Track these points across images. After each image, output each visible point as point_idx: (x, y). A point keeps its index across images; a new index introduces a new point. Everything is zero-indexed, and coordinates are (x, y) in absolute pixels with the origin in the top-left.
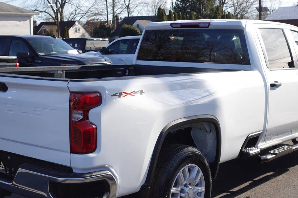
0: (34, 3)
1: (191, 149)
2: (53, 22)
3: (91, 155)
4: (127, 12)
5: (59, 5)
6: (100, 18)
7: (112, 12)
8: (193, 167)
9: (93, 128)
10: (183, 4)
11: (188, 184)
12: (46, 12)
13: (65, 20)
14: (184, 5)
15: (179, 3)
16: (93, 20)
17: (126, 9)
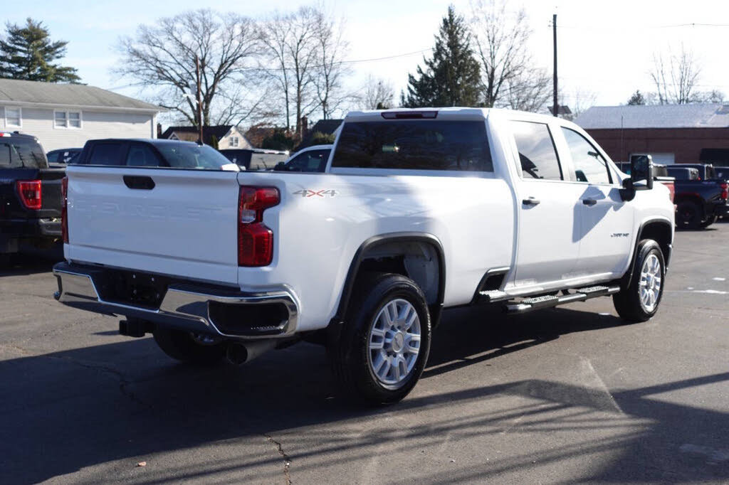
0: (157, 92)
1: (401, 279)
2: (190, 127)
3: (265, 269)
4: (322, 112)
5: (202, 98)
6: (275, 121)
7: (296, 110)
8: (404, 304)
9: (269, 234)
10: (421, 99)
11: (396, 326)
12: (178, 110)
13: (212, 124)
14: (423, 101)
15: (414, 97)
16: (262, 124)
17: (321, 107)
